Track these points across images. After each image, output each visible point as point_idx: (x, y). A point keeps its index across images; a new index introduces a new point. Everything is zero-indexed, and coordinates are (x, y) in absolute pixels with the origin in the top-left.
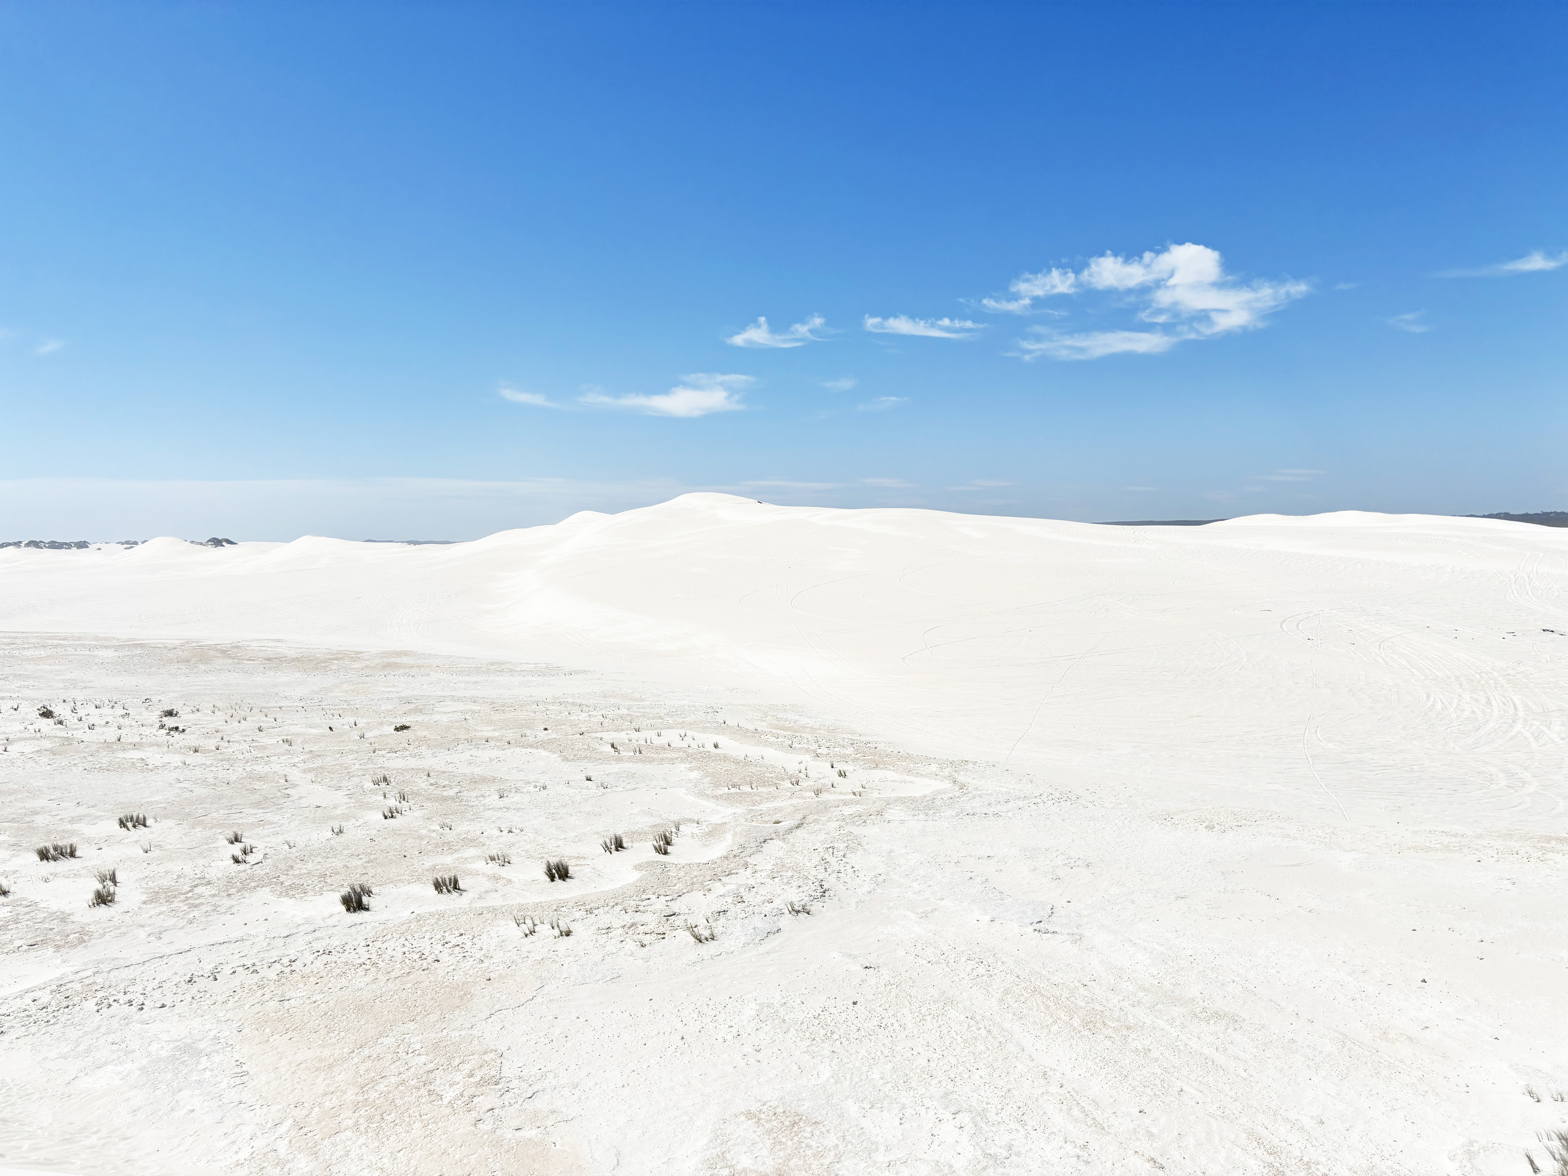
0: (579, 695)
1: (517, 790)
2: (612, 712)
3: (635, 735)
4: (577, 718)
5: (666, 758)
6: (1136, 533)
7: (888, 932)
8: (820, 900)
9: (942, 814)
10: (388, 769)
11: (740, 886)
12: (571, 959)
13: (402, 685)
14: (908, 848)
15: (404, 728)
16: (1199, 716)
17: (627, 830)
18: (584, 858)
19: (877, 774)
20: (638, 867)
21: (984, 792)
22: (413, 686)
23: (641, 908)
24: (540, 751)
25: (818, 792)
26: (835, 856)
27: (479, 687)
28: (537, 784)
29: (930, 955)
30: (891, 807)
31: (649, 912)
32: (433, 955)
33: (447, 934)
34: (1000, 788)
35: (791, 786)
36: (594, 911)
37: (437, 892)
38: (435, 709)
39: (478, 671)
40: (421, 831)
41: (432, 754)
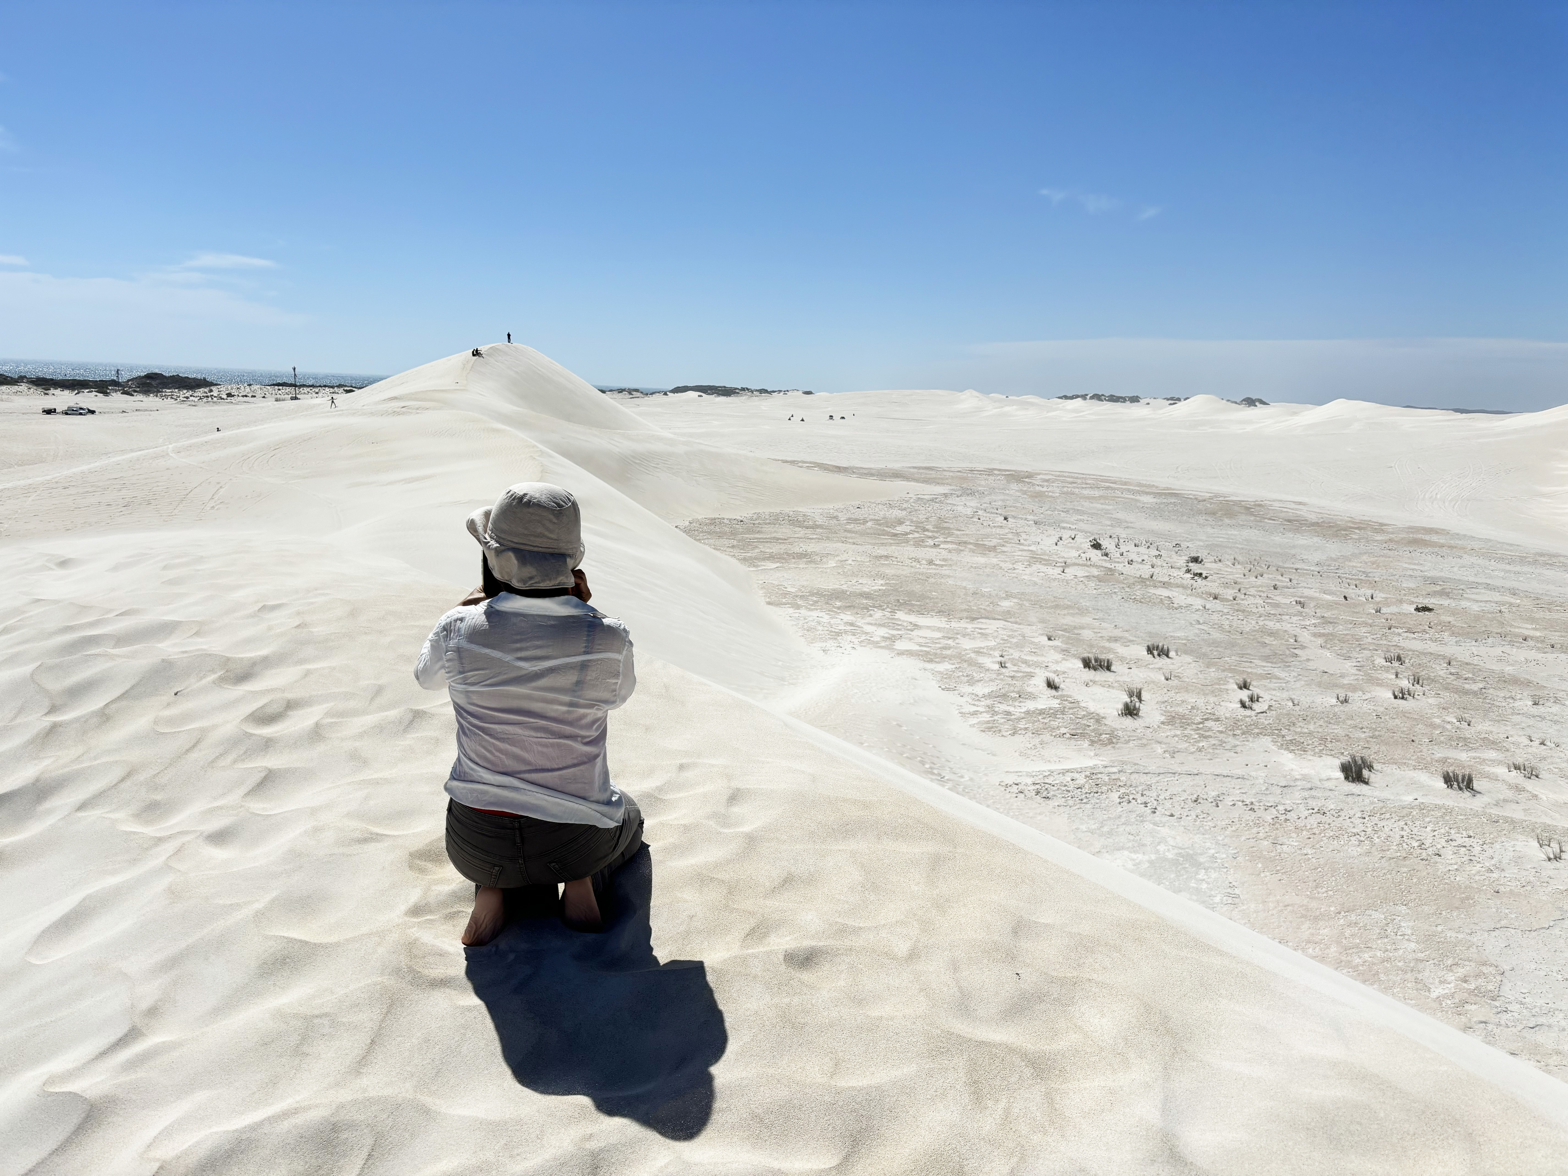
1: (1557, 701)
10: (1403, 649)
13: (1429, 564)
15: (1426, 609)
22: (1441, 567)
27: (1521, 579)
32: (1434, 848)
33: (1453, 831)
37: (1446, 786)
38: (1465, 595)
39: (1522, 560)
40: (1435, 720)
41: (1456, 642)
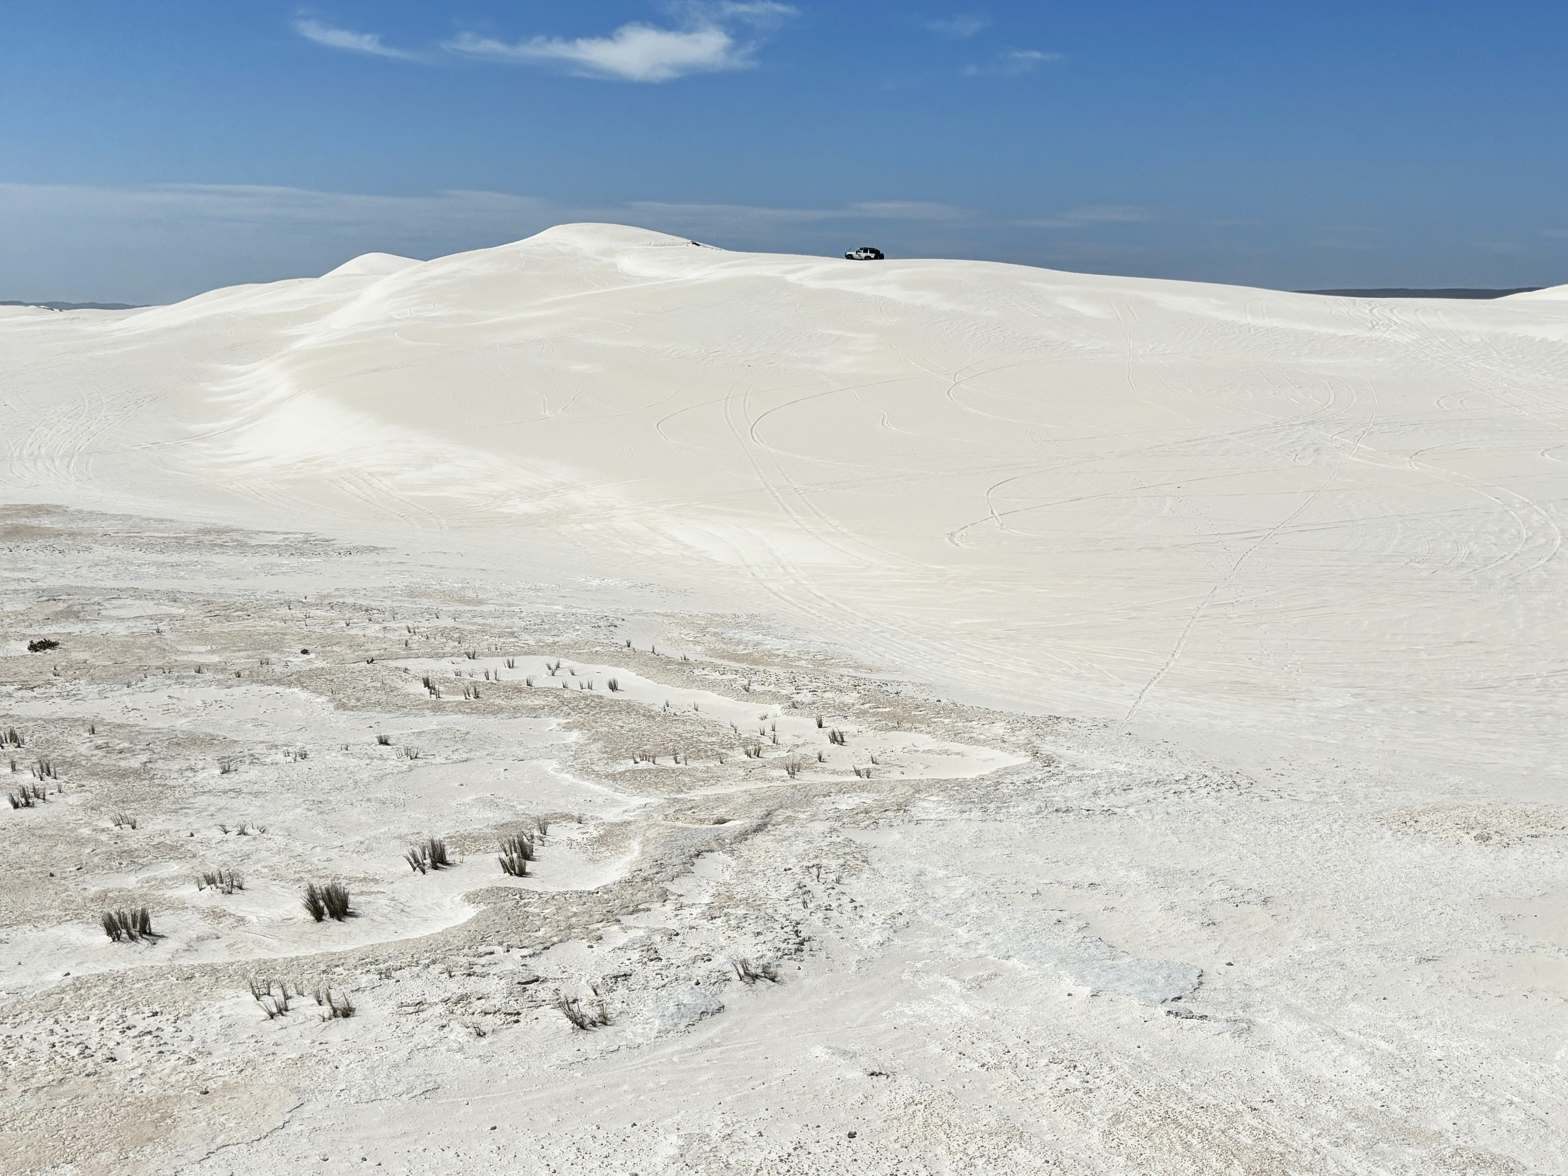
0: (364, 592)
1: (254, 760)
2: (427, 624)
3: (466, 665)
4: (361, 633)
5: (523, 707)
6: (1375, 311)
7: (911, 1013)
8: (794, 957)
9: (1011, 810)
10: (19, 719)
11: (655, 931)
12: (352, 1057)
13: (43, 567)
14: (951, 868)
15: (46, 645)
16: (1471, 642)
17: (452, 832)
18: (376, 881)
19: (900, 740)
20: (472, 898)
21: (1087, 772)
22: (62, 570)
23: (477, 969)
24: (296, 690)
25: (793, 769)
26: (822, 881)
27: (182, 574)
28: (290, 750)
29: (984, 1053)
30: (922, 797)
31: (491, 975)
32: (105, 1050)
33: (129, 1013)
34: (1116, 766)
35: (745, 757)
36: (393, 973)
37: (110, 939)
38: (103, 613)
39: (180, 544)
40: (81, 830)
41: (99, 693)
